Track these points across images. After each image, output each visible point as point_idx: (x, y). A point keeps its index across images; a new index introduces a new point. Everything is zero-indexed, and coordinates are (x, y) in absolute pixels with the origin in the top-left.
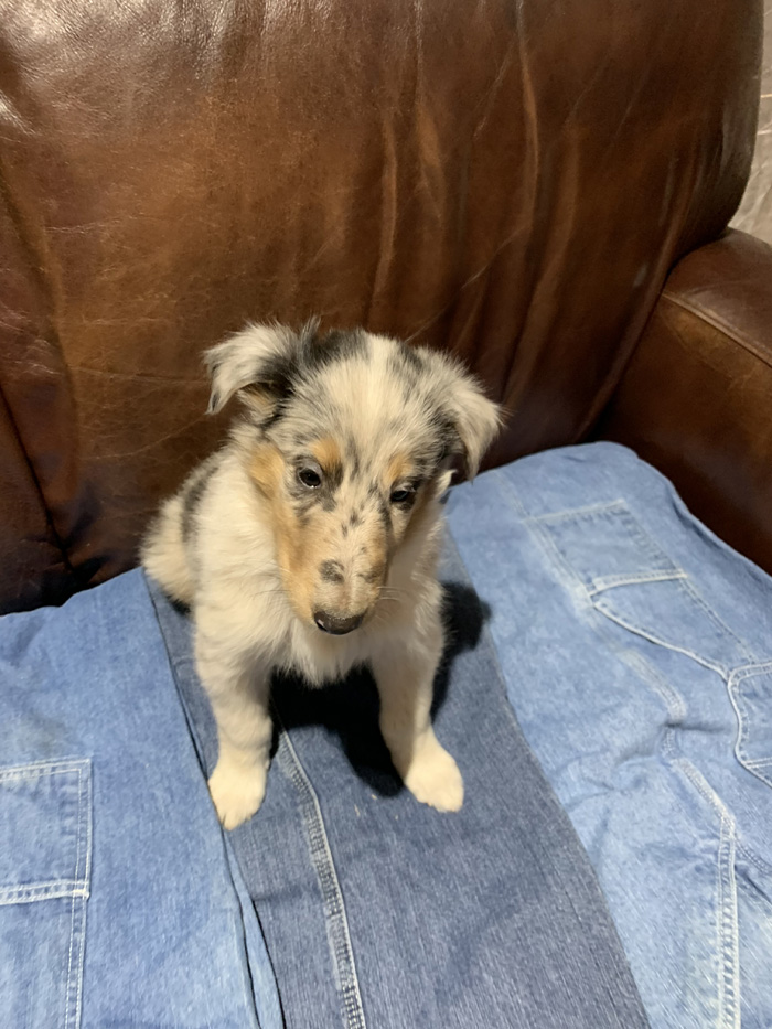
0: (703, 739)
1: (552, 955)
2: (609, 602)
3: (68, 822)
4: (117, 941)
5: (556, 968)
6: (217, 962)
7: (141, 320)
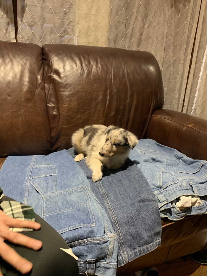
0: (160, 163)
1: (133, 178)
2: (144, 152)
4: (62, 179)
6: (79, 178)
7: (71, 106)
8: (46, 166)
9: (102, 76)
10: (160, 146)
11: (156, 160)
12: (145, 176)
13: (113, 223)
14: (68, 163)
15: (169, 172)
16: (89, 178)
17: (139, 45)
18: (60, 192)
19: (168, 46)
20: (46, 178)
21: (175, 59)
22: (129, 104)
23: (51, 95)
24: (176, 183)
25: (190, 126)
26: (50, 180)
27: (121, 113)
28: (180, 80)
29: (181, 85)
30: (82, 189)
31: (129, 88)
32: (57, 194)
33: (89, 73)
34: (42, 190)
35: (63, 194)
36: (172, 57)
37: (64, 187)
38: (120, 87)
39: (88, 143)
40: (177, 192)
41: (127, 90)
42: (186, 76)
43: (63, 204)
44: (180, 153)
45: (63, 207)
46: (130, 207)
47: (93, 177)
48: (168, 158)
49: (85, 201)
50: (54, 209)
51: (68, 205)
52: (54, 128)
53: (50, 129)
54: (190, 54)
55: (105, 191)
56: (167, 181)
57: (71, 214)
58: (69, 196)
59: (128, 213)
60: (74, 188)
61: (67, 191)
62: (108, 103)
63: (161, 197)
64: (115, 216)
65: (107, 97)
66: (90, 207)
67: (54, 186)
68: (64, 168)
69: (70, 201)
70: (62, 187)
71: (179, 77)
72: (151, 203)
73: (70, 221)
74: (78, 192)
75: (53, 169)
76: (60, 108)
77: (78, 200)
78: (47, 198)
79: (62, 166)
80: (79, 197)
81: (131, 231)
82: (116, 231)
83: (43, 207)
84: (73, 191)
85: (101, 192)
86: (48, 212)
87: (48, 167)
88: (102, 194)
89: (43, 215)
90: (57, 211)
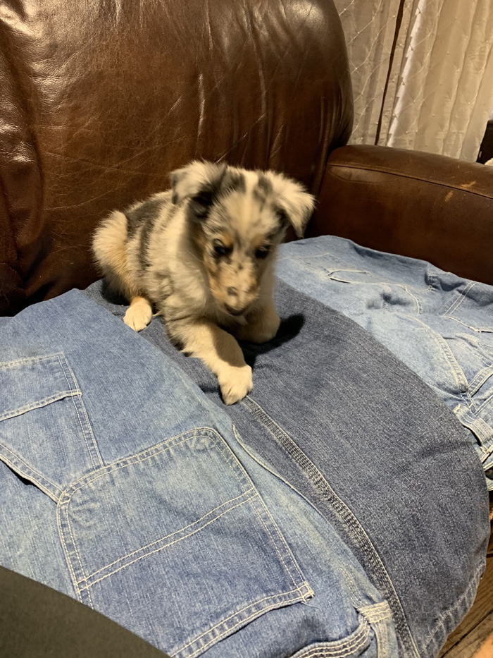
1: (362, 369)
2: (338, 276)
3: (57, 375)
4: (109, 407)
5: (365, 372)
6: (177, 395)
7: (82, 130)
8: (26, 361)
9: (176, 26)
11: (393, 298)
12: (402, 358)
13: (362, 554)
14: (110, 341)
15: (457, 334)
18: (118, 465)
20: (44, 417)
22: (266, 127)
25: (464, 187)
26: (62, 421)
30: (205, 442)
31: (261, 73)
32: (111, 475)
33: (131, 8)
34: (42, 470)
35: (131, 469)
37: (124, 439)
38: (237, 65)
41: (257, 77)
42: (387, 51)
43: (145, 513)
44: (440, 272)
45: (152, 529)
46: (396, 481)
48: (414, 288)
49: (236, 491)
50: (116, 541)
51: (167, 514)
52: (24, 214)
53: (12, 218)
55: (289, 433)
56: (472, 366)
57: (192, 553)
58: (159, 476)
59: (400, 505)
60: (173, 439)
61: (144, 453)
62: (204, 120)
63: (479, 426)
64: (360, 526)
65: (198, 98)
66: (264, 514)
67: (87, 443)
68: (100, 361)
69: (172, 498)
70: (120, 440)
71: (370, 53)
72: (456, 454)
73: (207, 592)
74: (192, 454)
75: (56, 370)
76: (40, 139)
77: (203, 487)
78: (73, 497)
79: (90, 354)
80: (203, 475)
81: (423, 569)
82: (380, 582)
83: (67, 542)
84: (172, 452)
85: (275, 438)
86: (97, 565)
87: (34, 364)
88: (281, 446)
89: (76, 584)
90: (131, 552)
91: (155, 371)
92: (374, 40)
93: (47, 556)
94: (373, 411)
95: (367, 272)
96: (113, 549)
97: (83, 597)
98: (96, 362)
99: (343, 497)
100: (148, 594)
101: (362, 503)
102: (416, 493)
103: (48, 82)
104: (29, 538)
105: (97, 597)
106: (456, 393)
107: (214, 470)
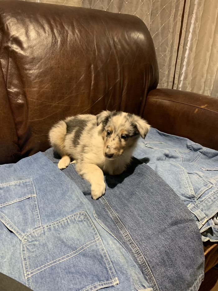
0: (174, 160)
1: (151, 187)
2: (149, 145)
3: (28, 188)
4: (46, 202)
6: (73, 198)
7: (44, 89)
8: (17, 182)
9: (82, 47)
10: (164, 135)
11: (170, 155)
12: (168, 183)
13: (142, 267)
14: (50, 174)
15: (195, 172)
16: (87, 193)
17: (120, 8)
18: (47, 226)
19: (156, 9)
20: (21, 206)
21: (164, 26)
22: (120, 84)
23: (11, 75)
24: (210, 187)
25: (202, 107)
26: (27, 207)
27: (111, 97)
28: (170, 53)
29: (170, 59)
30: (82, 217)
31: (118, 62)
32: (44, 231)
33: (64, 42)
34: (18, 227)
35: (52, 228)
36: (160, 24)
37: (51, 215)
38: (107, 60)
39: (75, 142)
40: (216, 201)
41: (116, 65)
42: (176, 47)
43: (56, 246)
44: (193, 143)
45: (58, 253)
46: (160, 236)
47: (92, 193)
48: (181, 150)
49: (92, 238)
50: (43, 258)
51: (65, 247)
52: (21, 123)
53: (16, 124)
54: (180, 20)
55: (117, 214)
56: (198, 186)
57: (72, 264)
58: (63, 231)
59: (160, 247)
60: (70, 216)
61: (58, 222)
62: (94, 83)
63: (198, 213)
64: (142, 255)
65: (91, 74)
66: (102, 248)
67: (37, 216)
68: (45, 183)
69: (67, 241)
70: (50, 216)
71: (168, 49)
72: (187, 224)
73: (76, 280)
74: (77, 222)
75: (28, 186)
76: (27, 94)
77: (80, 236)
78: (28, 239)
79: (42, 180)
80: (80, 231)
81: (170, 275)
82: (149, 280)
83: (24, 257)
84: (69, 221)
85: (111, 216)
86: (34, 267)
87: (20, 183)
88: (113, 220)
89: (26, 275)
90: (48, 263)
91: (66, 187)
92: (170, 43)
93: (15, 263)
94: (154, 205)
95: (163, 143)
96: (41, 261)
97: (28, 280)
98: (44, 183)
99: (136, 243)
100: (53, 280)
101: (144, 245)
102: (167, 241)
103: (31, 72)
104: (9, 255)
105: (33, 280)
106: (189, 198)
107: (85, 229)
